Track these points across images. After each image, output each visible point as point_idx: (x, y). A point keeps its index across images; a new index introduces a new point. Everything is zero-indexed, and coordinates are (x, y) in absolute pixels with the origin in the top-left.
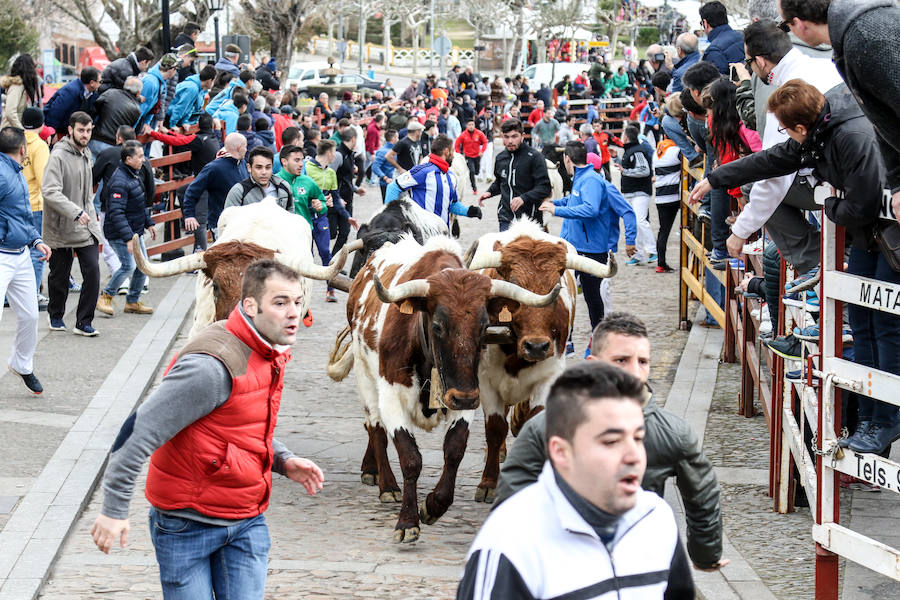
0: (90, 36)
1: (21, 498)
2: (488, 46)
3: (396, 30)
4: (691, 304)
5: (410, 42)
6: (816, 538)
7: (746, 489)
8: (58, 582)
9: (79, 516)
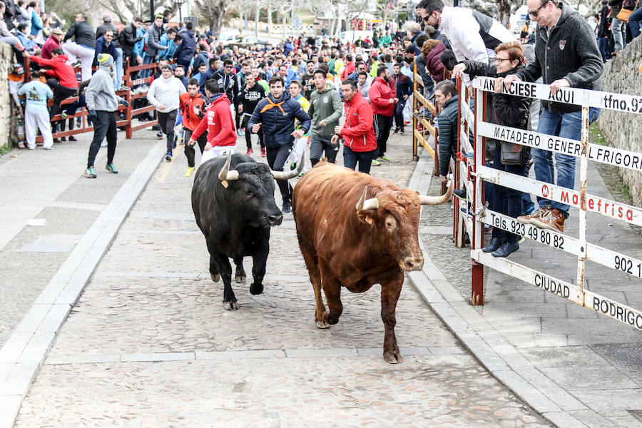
0: (118, 20)
1: (76, 245)
2: (321, 23)
3: (274, 15)
4: (419, 149)
5: (281, 21)
6: (472, 257)
7: (442, 236)
8: (93, 285)
9: (105, 253)
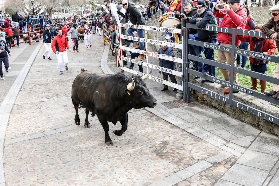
0: (24, 14)
1: (19, 73)
2: (78, 12)
3: (66, 11)
4: (105, 43)
5: (67, 12)
6: (121, 69)
7: (113, 64)
8: (25, 83)
9: (27, 75)
